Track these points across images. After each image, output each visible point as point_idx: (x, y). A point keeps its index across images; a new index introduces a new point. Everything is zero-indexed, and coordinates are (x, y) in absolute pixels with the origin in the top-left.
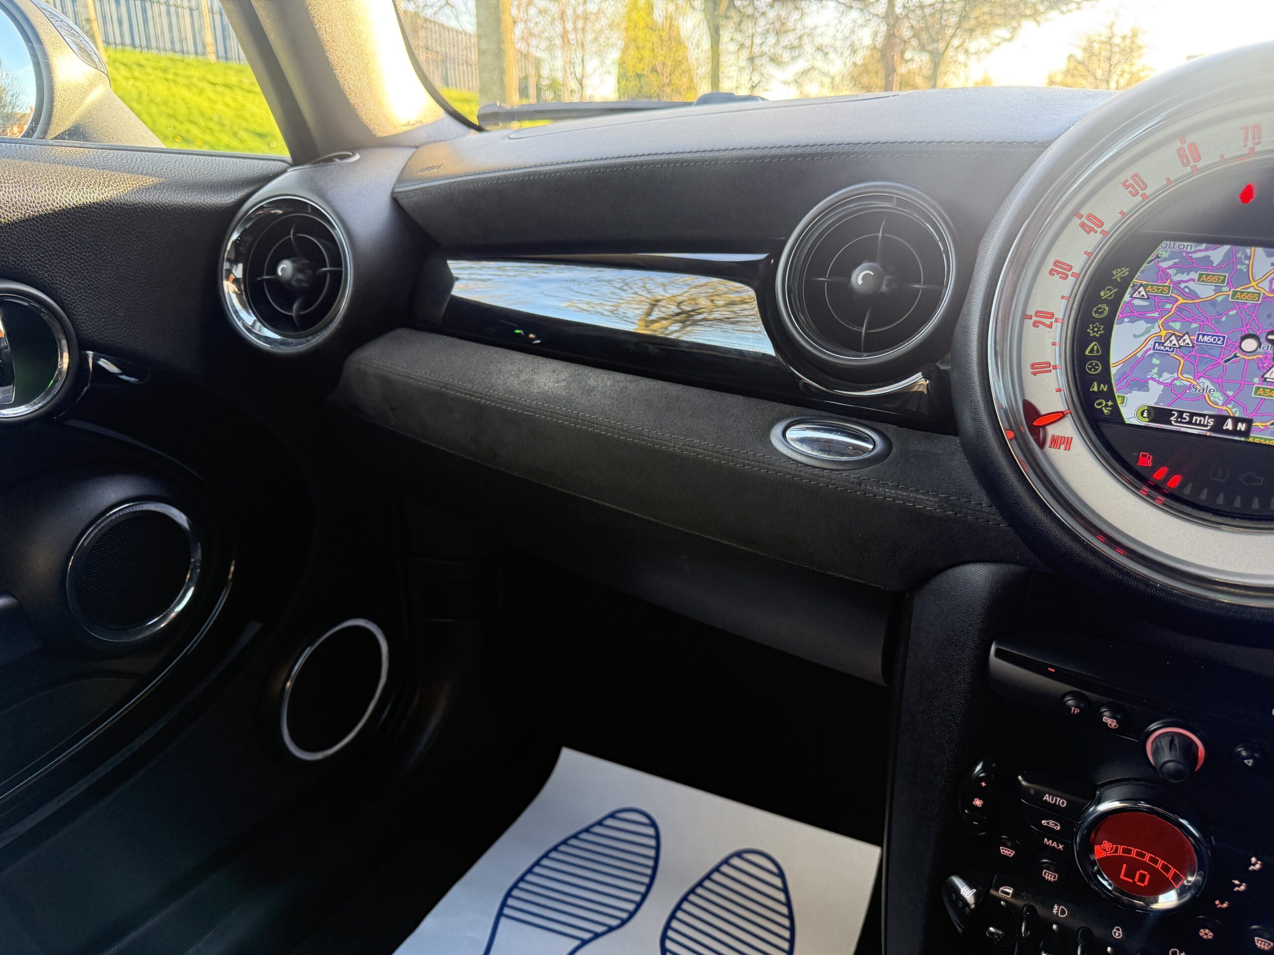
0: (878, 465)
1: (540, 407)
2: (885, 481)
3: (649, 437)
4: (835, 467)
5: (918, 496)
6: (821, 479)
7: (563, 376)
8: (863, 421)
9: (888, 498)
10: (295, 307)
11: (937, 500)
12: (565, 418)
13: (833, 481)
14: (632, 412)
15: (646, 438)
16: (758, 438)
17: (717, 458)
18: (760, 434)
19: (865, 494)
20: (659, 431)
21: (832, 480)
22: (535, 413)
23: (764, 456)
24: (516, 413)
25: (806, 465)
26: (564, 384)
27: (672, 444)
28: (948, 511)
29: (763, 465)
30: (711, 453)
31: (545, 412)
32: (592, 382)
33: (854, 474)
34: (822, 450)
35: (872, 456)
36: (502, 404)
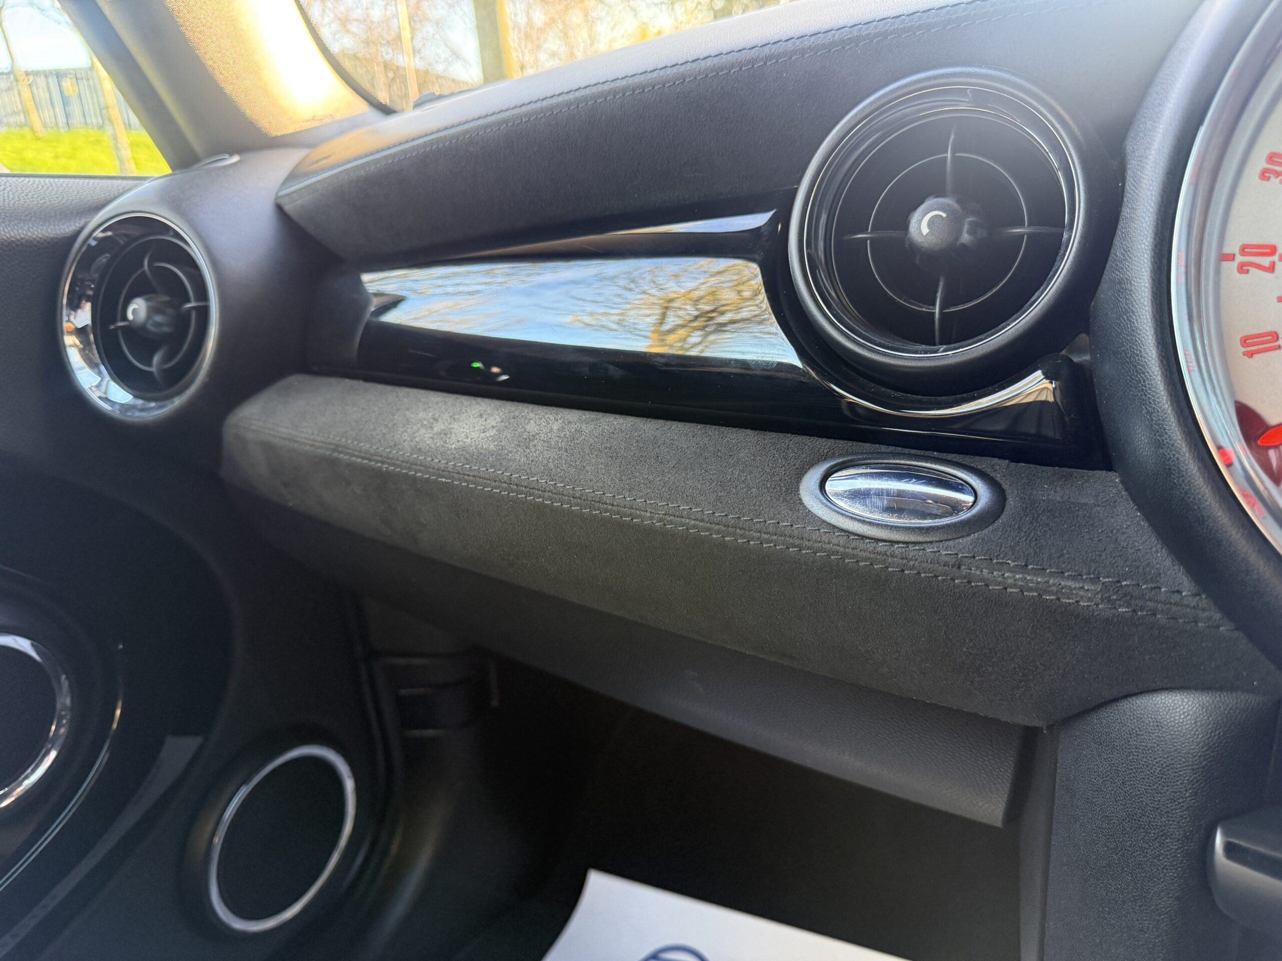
0: (986, 531)
1: (459, 469)
2: (1003, 559)
3: (613, 505)
4: (912, 538)
5: (1063, 583)
6: (890, 560)
7: (492, 422)
8: (950, 457)
9: (1011, 588)
10: (156, 359)
11: (1099, 587)
12: (493, 484)
13: (911, 563)
14: (588, 468)
15: (610, 507)
16: (779, 496)
17: (718, 532)
18: (784, 489)
19: (969, 582)
20: (626, 496)
21: (909, 560)
22: (453, 478)
23: (792, 526)
24: (427, 480)
25: (863, 537)
26: (493, 432)
27: (649, 514)
28: (1120, 606)
29: (791, 540)
30: (708, 525)
31: (466, 477)
32: (532, 427)
33: (947, 549)
34: (889, 510)
35: (974, 516)
36: (409, 469)
